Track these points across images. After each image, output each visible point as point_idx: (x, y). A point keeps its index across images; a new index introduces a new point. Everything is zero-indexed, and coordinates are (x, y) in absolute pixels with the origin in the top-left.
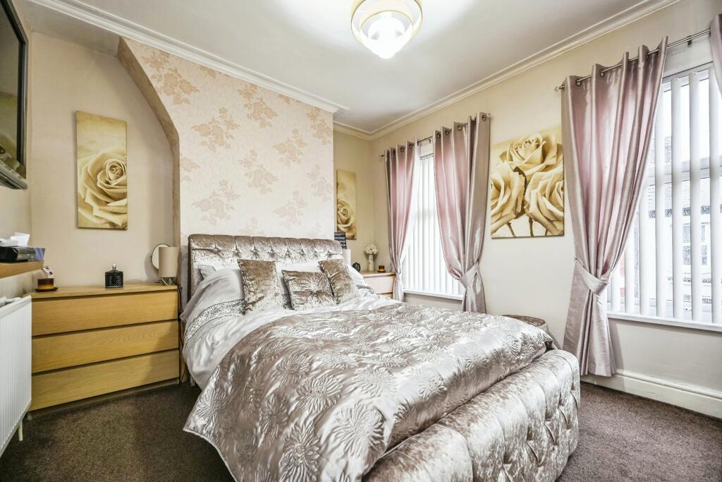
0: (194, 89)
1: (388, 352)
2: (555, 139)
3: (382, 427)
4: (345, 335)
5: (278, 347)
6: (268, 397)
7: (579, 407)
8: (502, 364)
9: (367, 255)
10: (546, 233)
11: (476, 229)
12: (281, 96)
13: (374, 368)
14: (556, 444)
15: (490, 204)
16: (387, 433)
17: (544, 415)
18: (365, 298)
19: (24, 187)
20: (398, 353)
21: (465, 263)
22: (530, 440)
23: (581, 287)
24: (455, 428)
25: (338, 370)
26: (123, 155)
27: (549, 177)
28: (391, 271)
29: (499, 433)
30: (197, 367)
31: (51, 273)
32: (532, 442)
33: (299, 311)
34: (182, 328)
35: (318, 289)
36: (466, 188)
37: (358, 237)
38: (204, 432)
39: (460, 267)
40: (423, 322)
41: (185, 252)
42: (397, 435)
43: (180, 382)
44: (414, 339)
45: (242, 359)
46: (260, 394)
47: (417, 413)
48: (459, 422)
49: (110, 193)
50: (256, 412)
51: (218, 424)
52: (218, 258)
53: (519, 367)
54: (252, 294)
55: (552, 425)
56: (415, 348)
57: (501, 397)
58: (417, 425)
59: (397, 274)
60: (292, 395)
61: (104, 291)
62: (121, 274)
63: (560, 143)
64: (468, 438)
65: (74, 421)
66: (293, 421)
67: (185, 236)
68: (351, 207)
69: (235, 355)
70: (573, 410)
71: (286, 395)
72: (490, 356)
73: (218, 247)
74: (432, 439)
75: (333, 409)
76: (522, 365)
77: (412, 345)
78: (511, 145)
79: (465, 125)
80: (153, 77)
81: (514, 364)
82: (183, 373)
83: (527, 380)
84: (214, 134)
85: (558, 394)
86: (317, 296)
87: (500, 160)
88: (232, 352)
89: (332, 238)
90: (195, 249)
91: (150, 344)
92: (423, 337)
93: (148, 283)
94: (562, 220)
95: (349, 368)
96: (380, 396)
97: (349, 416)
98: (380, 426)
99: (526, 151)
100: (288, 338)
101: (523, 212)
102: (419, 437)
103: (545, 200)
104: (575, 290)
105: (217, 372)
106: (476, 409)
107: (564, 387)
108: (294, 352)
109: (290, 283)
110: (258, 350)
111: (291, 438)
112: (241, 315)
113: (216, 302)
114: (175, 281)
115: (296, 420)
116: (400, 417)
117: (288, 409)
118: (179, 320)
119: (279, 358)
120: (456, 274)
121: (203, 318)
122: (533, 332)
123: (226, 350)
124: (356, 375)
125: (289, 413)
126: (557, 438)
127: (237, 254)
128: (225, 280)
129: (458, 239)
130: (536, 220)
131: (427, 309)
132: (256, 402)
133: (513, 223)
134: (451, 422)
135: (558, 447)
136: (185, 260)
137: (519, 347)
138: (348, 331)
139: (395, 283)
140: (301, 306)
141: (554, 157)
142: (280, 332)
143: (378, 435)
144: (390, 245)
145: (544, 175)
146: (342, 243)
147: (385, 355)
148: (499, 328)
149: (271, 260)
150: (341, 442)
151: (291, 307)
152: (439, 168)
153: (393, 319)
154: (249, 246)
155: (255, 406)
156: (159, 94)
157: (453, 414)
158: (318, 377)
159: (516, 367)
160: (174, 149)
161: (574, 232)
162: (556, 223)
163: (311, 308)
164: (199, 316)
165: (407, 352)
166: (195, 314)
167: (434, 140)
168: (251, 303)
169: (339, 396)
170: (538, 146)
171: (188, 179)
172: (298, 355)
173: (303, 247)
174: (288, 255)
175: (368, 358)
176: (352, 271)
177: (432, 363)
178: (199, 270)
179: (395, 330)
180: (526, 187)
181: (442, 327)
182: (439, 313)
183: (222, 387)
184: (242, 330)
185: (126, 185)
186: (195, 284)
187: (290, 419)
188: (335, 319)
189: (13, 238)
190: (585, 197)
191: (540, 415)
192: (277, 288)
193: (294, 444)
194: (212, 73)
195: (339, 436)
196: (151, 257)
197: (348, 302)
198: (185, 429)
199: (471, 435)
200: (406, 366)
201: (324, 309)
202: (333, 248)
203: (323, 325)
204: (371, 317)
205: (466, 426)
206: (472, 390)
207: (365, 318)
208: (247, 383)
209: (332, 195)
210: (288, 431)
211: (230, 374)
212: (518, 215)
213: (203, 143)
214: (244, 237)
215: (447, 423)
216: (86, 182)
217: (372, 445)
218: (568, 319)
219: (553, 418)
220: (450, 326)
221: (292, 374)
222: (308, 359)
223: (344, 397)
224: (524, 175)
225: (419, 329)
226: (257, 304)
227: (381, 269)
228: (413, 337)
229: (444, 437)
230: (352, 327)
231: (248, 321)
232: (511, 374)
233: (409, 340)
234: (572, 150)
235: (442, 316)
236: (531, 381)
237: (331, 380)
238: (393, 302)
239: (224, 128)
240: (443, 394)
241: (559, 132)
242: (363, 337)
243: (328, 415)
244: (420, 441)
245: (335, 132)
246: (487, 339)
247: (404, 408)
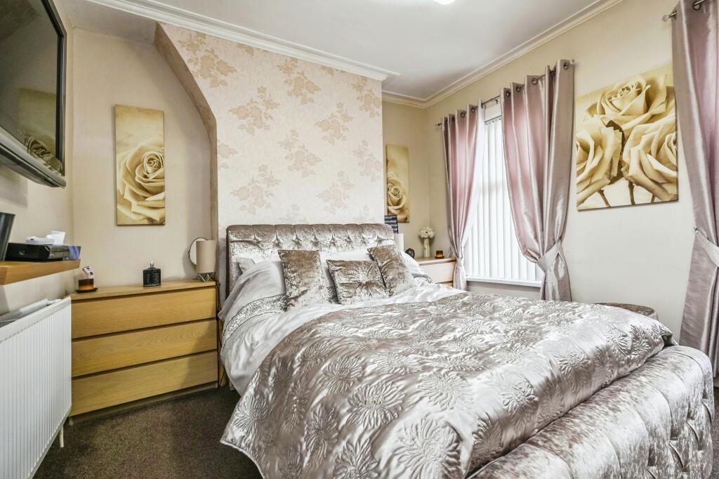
0: (232, 70)
1: (458, 352)
2: (664, 81)
3: (458, 449)
4: (402, 332)
5: (324, 348)
6: (314, 407)
7: (712, 420)
8: (608, 365)
9: (422, 240)
10: (653, 199)
11: (558, 200)
12: (324, 68)
13: (443, 372)
14: (686, 470)
15: (575, 168)
16: (465, 456)
17: (669, 432)
18: (423, 288)
19: (63, 185)
20: (470, 353)
21: (543, 243)
22: (652, 465)
23: (705, 265)
24: (551, 450)
25: (397, 375)
26: (161, 146)
27: (657, 129)
28: (450, 256)
29: (612, 457)
30: (235, 371)
31: (91, 273)
32: (654, 468)
33: (346, 306)
34: (220, 328)
35: (367, 280)
36: (543, 154)
37: (410, 219)
38: (243, 445)
39: (537, 247)
40: (496, 315)
41: (224, 244)
42: (477, 459)
43: (219, 386)
44: (489, 335)
45: (284, 361)
46: (305, 403)
47: (502, 431)
48: (557, 442)
49: (149, 187)
50: (301, 425)
51: (259, 435)
52: (257, 250)
53: (630, 369)
54: (294, 287)
55: (679, 445)
56: (491, 347)
57: (610, 408)
58: (501, 445)
59: (458, 260)
60: (343, 406)
61: (142, 290)
62: (159, 271)
63: (671, 84)
64: (572, 465)
65: (113, 427)
66: (344, 438)
67: (223, 228)
68: (404, 185)
69: (276, 357)
70: (706, 424)
71: (335, 405)
72: (591, 356)
73: (257, 238)
74: (522, 465)
75: (394, 425)
76: (634, 366)
77: (486, 343)
78: (603, 95)
79: (541, 78)
80: (190, 61)
81: (623, 365)
82: (221, 377)
83: (642, 386)
84: (253, 116)
85: (686, 404)
86: (367, 288)
87: (589, 116)
88: (273, 353)
89: (382, 222)
90: (234, 242)
91: (188, 346)
92: (499, 332)
93: (187, 280)
94: (675, 182)
95: (410, 372)
96: (452, 408)
97: (414, 434)
98: (455, 448)
99: (623, 99)
100: (335, 337)
101: (620, 175)
102: (504, 462)
103: (652, 159)
104: (695, 268)
105: (257, 377)
106: (578, 424)
107: (694, 395)
108: (344, 353)
109: (336, 273)
110: (301, 352)
111: (343, 460)
112: (282, 312)
113: (256, 297)
114: (213, 277)
115: (348, 437)
116: (480, 436)
117: (339, 423)
118: (217, 319)
119: (326, 361)
120: (532, 256)
121: (242, 316)
122: (645, 324)
123: (267, 351)
124: (420, 381)
125: (340, 428)
126: (686, 462)
127: (278, 245)
128: (265, 273)
129: (534, 214)
130: (639, 184)
131: (501, 299)
132: (300, 412)
133: (607, 190)
134: (545, 442)
135: (688, 474)
136: (224, 254)
137: (629, 344)
138: (405, 328)
139: (456, 270)
140: (348, 299)
141: (662, 103)
142: (326, 330)
143: (453, 460)
144: (449, 227)
145: (648, 128)
146: (393, 227)
147: (454, 356)
148: (600, 319)
149: (314, 249)
150: (406, 468)
151: (338, 301)
152: (508, 132)
153: (458, 311)
154: (290, 235)
155: (299, 416)
156: (196, 79)
157: (546, 431)
158: (375, 384)
159: (626, 369)
160: (211, 136)
161: (693, 196)
162: (666, 187)
163: (361, 301)
164: (238, 313)
165: (482, 352)
166: (233, 312)
167: (502, 100)
168: (292, 298)
169: (400, 408)
170: (639, 93)
171: (226, 166)
172: (348, 357)
173: (349, 233)
174: (334, 243)
175: (433, 360)
176: (406, 258)
177: (515, 366)
178: (238, 264)
179: (463, 325)
180: (623, 144)
181: (522, 320)
182: (516, 303)
183: (262, 394)
184: (284, 328)
185: (164, 178)
186: (234, 279)
187: (341, 435)
188: (390, 313)
189: (49, 237)
190: (708, 149)
191: (663, 432)
192: (321, 280)
193: (346, 467)
194: (250, 50)
195: (402, 460)
196: (189, 252)
197: (402, 294)
198: (223, 442)
199: (575, 460)
200: (483, 369)
201: (375, 303)
202: (384, 233)
203: (375, 321)
204: (431, 309)
205: (566, 448)
206: (570, 400)
207: (425, 312)
208: (290, 390)
209: (381, 173)
210: (339, 450)
211: (270, 379)
212: (613, 180)
213: (242, 127)
214: (285, 226)
215: (540, 443)
216: (125, 177)
217: (446, 472)
218: (685, 306)
219: (681, 436)
220: (533, 318)
221: (343, 380)
222: (360, 361)
223: (406, 410)
224: (621, 130)
225: (494, 323)
226: (300, 299)
227: (439, 254)
228: (488, 333)
229: (540, 462)
230: (410, 321)
231: (290, 318)
232: (619, 378)
233: (483, 336)
234: (688, 92)
235: (520, 307)
236: (649, 387)
237: (389, 387)
238: (454, 291)
239: (262, 108)
240: (534, 405)
241: (670, 72)
242: (424, 334)
243: (388, 433)
244: (507, 466)
245: (384, 103)
246: (584, 334)
247: (485, 424)
